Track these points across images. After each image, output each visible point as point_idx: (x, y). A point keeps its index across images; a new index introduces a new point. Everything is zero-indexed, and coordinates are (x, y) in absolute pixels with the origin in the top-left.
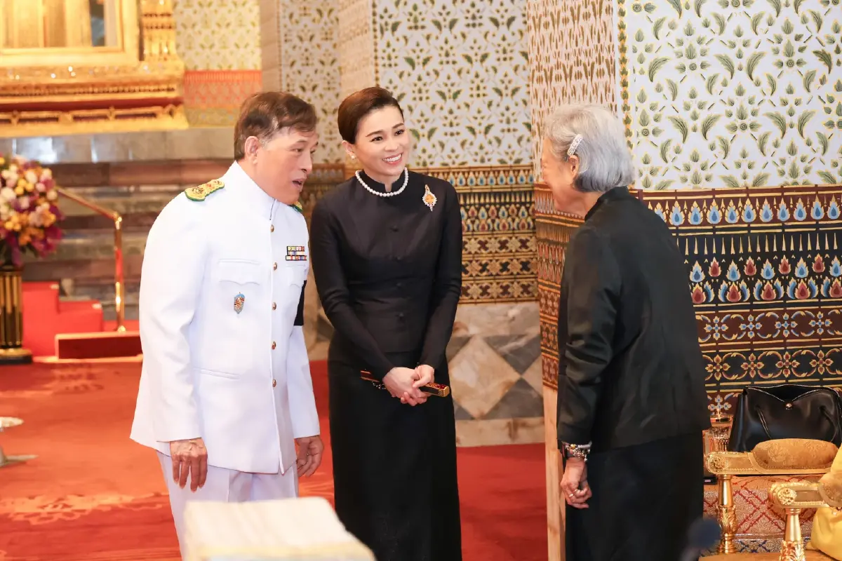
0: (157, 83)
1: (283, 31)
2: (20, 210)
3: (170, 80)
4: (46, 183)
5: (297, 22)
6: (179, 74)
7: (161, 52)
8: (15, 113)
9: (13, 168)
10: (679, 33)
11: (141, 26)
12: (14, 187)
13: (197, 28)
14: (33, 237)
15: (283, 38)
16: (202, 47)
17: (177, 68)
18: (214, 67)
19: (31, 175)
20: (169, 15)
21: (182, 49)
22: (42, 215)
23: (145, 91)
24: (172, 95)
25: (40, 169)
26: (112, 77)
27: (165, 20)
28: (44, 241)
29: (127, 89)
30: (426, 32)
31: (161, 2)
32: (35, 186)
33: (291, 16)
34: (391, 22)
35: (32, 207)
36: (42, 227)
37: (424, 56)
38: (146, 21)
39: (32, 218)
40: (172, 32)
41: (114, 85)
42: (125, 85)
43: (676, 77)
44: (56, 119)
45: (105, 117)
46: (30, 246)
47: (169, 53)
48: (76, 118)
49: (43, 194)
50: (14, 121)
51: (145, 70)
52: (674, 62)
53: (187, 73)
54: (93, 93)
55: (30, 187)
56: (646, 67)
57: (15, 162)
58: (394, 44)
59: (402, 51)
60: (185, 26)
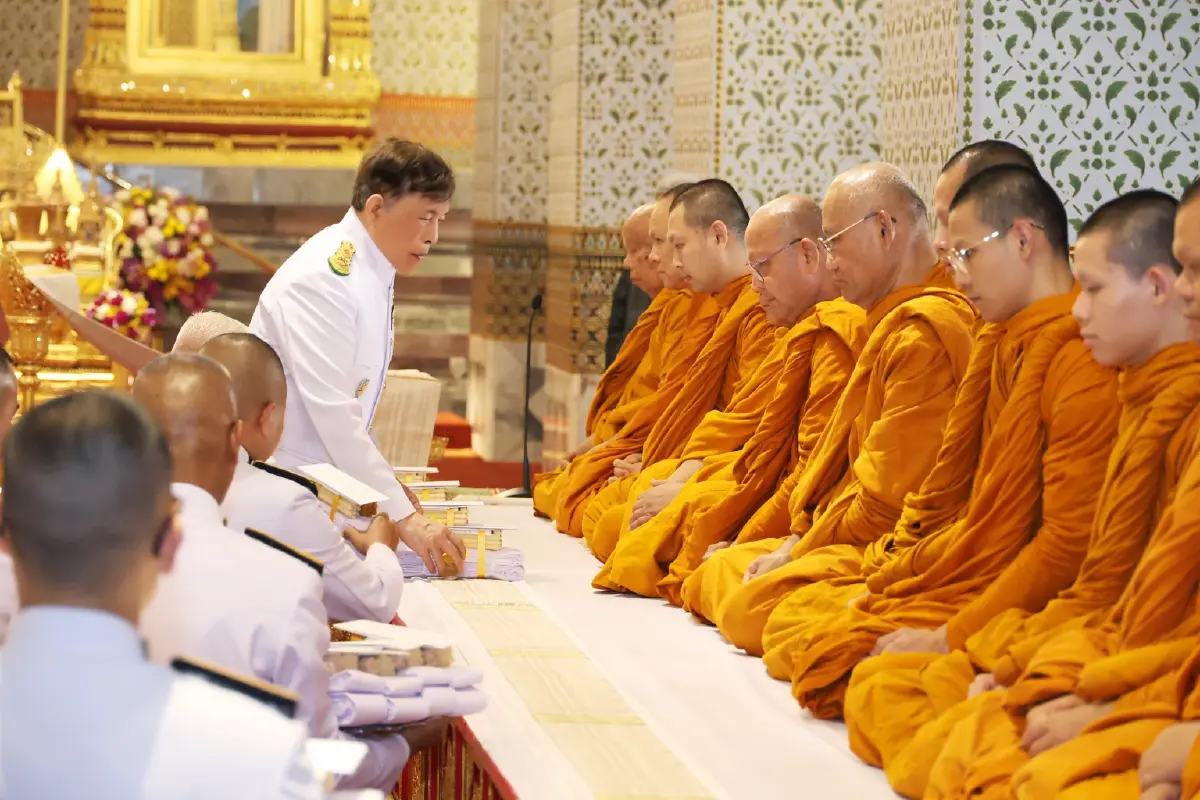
0: (344, 106)
1: (503, 57)
2: (167, 256)
3: (361, 103)
4: (201, 225)
5: (521, 47)
6: (373, 96)
7: (351, 68)
8: (160, 133)
9: (162, 204)
10: (762, 123)
11: (327, 31)
12: (163, 227)
13: (401, 38)
14: (181, 290)
15: (501, 66)
16: (405, 63)
17: (371, 89)
18: (419, 91)
19: (183, 213)
20: (364, 19)
21: (378, 64)
22: (193, 264)
23: (327, 116)
24: (362, 124)
25: (193, 207)
26: (287, 95)
27: (359, 26)
28: (193, 296)
29: (304, 111)
30: (633, 85)
31: (356, 1)
32: (188, 226)
33: (514, 39)
34: (598, 72)
35: (183, 253)
36: (192, 279)
37: (629, 110)
38: (335, 25)
39: (182, 266)
40: (367, 43)
41: (288, 106)
42: (302, 106)
43: (757, 157)
44: (211, 146)
45: (273, 147)
46: (176, 301)
47: (361, 69)
48: (237, 146)
49: (196, 239)
50: (158, 144)
51: (329, 88)
52: (756, 146)
53: (383, 96)
54: (261, 114)
55: (181, 229)
56: (734, 148)
57: (164, 196)
58: (599, 96)
59: (607, 103)
60: (384, 35)
